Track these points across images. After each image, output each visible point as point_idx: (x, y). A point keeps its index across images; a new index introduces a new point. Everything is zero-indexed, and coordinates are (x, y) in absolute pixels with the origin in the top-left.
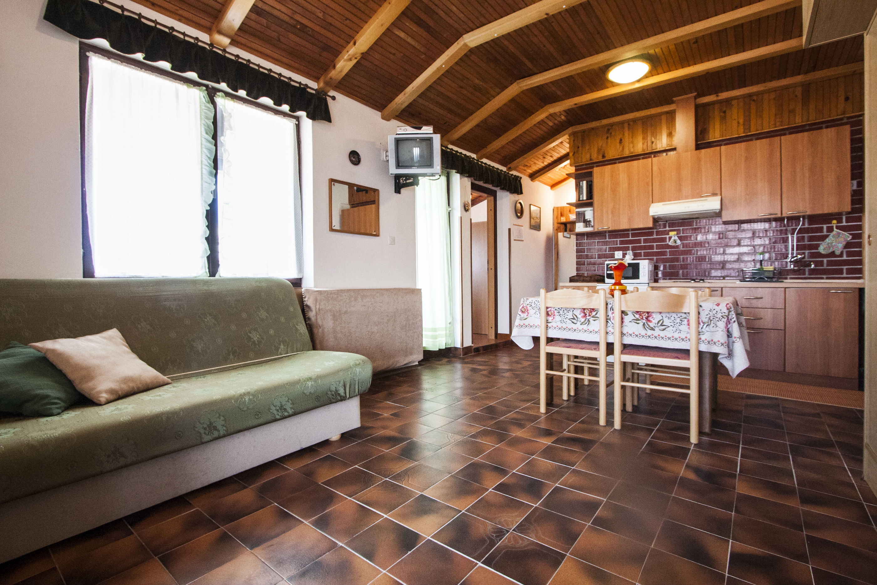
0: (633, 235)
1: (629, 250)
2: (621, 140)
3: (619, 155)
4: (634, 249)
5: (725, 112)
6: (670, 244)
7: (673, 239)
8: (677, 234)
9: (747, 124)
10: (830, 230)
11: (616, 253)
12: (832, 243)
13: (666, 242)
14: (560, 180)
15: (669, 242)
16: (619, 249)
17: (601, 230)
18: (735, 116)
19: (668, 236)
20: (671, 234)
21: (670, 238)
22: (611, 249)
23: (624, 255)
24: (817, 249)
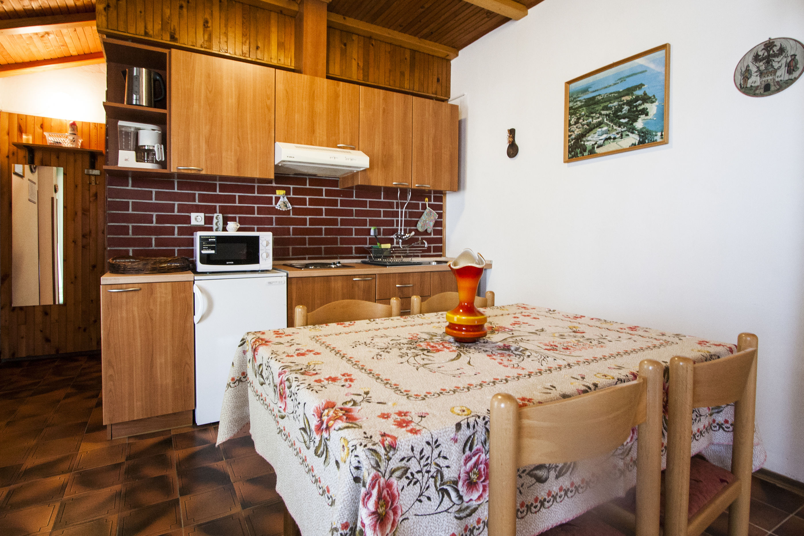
0: (223, 188)
1: (216, 213)
2: (206, 22)
3: (202, 47)
4: (223, 210)
5: (345, 45)
6: (277, 207)
7: (281, 199)
8: (286, 194)
9: (365, 69)
10: (424, 207)
11: (193, 215)
12: (426, 221)
13: (272, 204)
14: (19, 60)
15: (276, 204)
16: (198, 209)
17: (186, 172)
18: (355, 56)
19: (274, 196)
20: (280, 193)
21: (277, 199)
22: (181, 208)
23: (209, 220)
24: (416, 226)
